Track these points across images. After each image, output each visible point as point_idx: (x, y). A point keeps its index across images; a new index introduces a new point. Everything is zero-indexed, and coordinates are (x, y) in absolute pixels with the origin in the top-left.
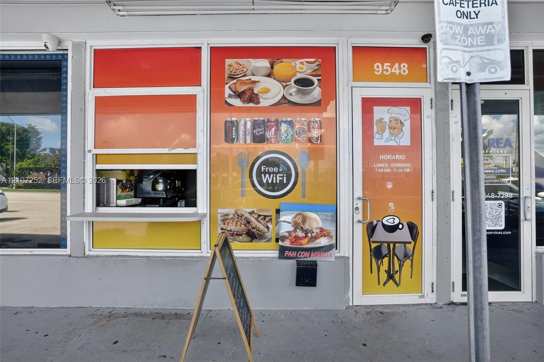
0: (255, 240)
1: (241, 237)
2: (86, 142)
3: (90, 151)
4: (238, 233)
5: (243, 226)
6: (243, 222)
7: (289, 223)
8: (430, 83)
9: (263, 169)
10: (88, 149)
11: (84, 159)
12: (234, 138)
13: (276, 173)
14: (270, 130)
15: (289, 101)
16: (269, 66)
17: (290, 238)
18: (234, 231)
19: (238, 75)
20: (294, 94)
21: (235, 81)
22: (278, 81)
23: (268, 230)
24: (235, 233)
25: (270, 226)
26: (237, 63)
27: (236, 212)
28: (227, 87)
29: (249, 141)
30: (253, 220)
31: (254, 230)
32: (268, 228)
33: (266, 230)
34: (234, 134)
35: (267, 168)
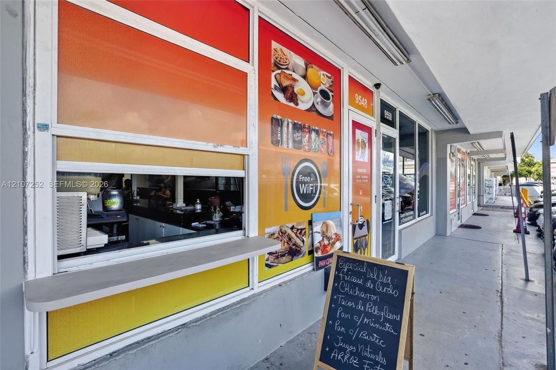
0: (295, 257)
1: (284, 258)
2: (29, 102)
3: (44, 127)
4: (282, 253)
5: (286, 244)
6: (286, 239)
7: (319, 233)
8: (375, 118)
9: (300, 178)
10: (39, 120)
11: (25, 144)
12: (279, 140)
13: (309, 183)
14: (305, 137)
15: (317, 111)
16: (304, 67)
17: (321, 248)
18: (279, 253)
19: (282, 65)
20: (319, 104)
21: (279, 71)
22: (310, 86)
23: (304, 243)
24: (280, 254)
25: (305, 239)
26: (281, 50)
27: (281, 230)
28: (273, 75)
29: (290, 145)
30: (293, 235)
31: (294, 247)
32: (303, 241)
33: (302, 245)
34: (279, 135)
35: (303, 177)
